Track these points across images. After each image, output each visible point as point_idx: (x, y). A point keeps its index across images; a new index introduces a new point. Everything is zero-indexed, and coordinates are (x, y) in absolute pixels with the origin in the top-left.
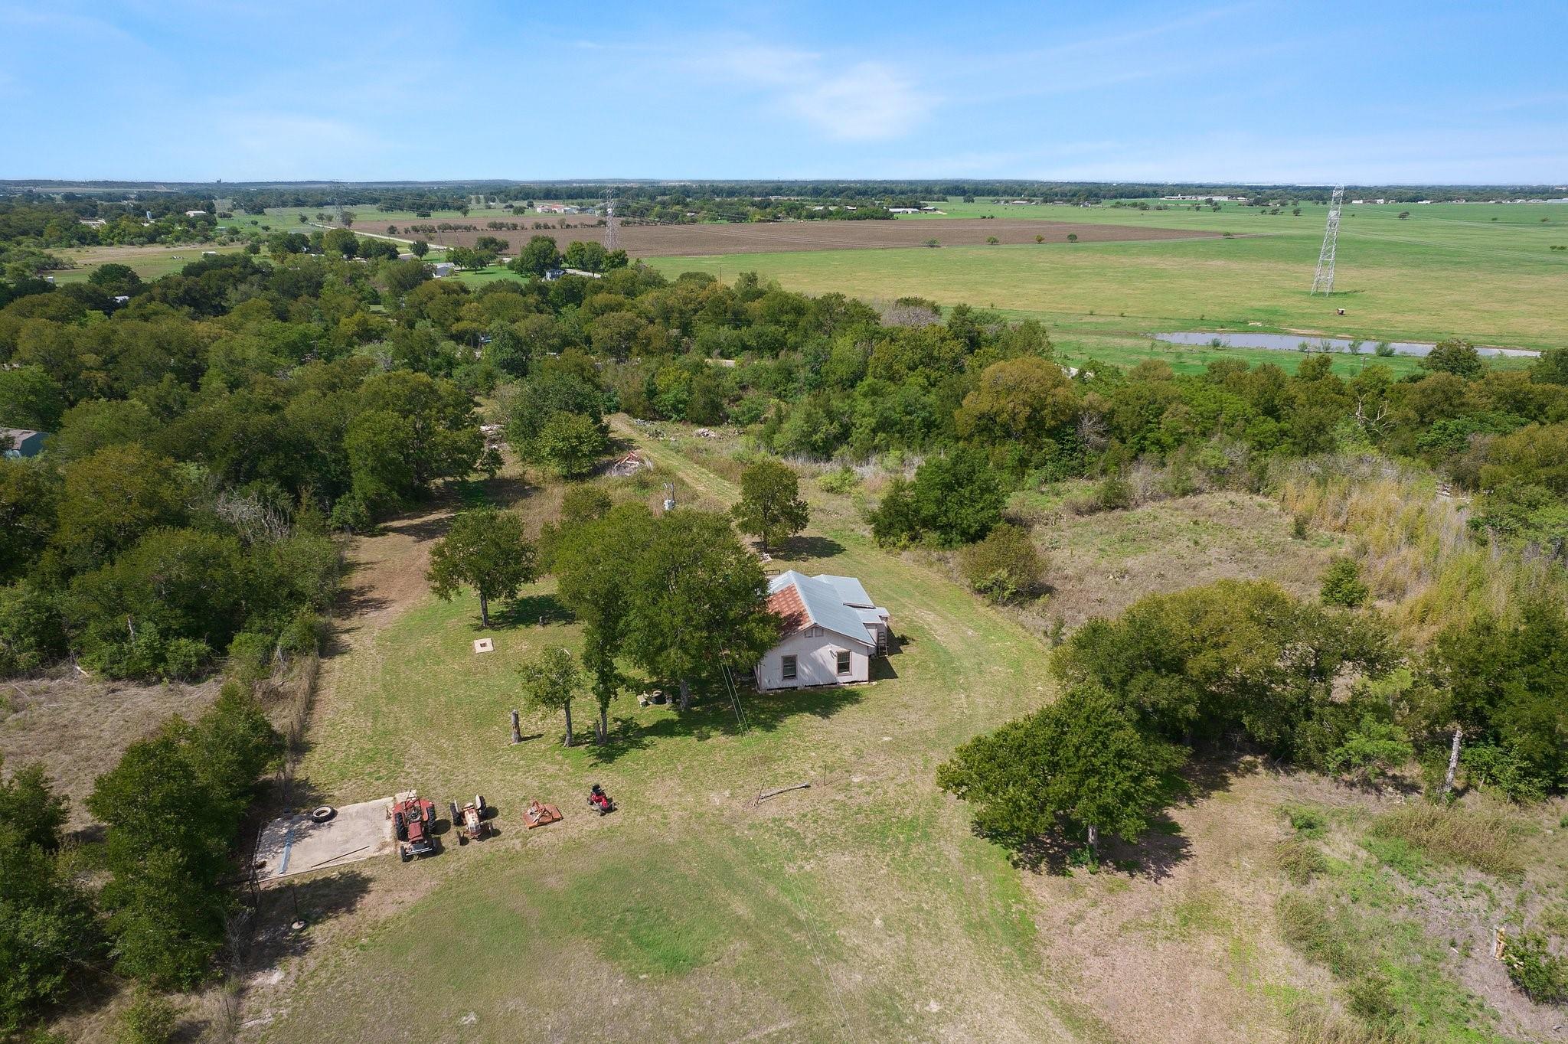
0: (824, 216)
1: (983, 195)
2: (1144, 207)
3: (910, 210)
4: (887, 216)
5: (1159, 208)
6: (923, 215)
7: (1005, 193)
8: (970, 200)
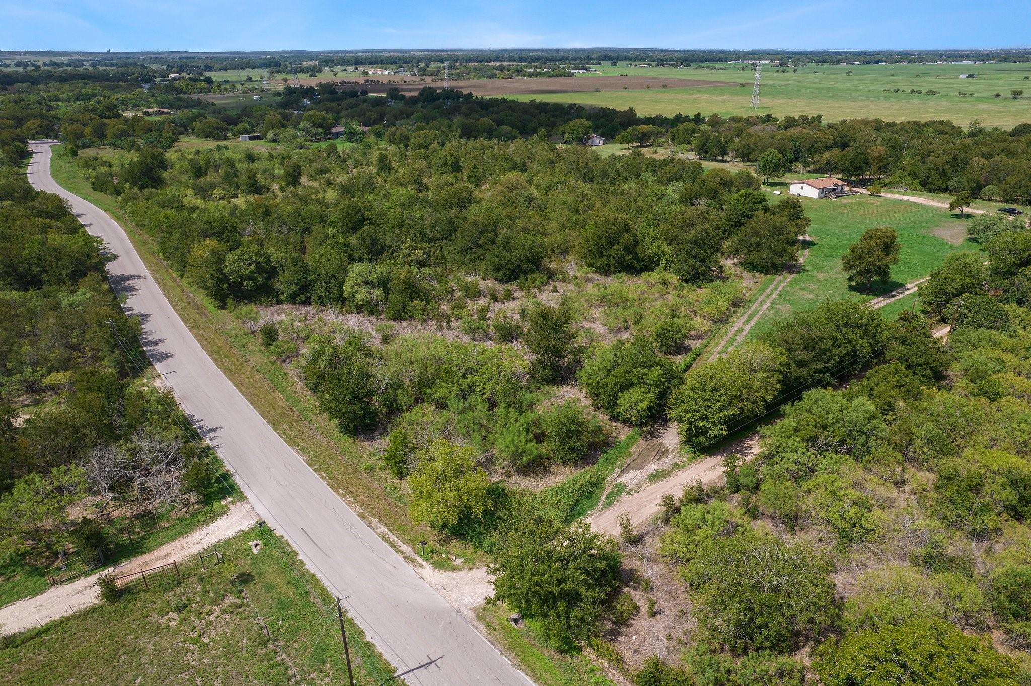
0: (537, 75)
1: (622, 60)
2: (713, 69)
3: (581, 72)
4: (571, 75)
5: (721, 69)
6: (588, 74)
7: (636, 59)
8: (614, 64)
